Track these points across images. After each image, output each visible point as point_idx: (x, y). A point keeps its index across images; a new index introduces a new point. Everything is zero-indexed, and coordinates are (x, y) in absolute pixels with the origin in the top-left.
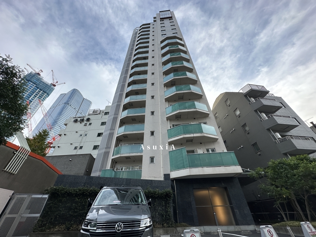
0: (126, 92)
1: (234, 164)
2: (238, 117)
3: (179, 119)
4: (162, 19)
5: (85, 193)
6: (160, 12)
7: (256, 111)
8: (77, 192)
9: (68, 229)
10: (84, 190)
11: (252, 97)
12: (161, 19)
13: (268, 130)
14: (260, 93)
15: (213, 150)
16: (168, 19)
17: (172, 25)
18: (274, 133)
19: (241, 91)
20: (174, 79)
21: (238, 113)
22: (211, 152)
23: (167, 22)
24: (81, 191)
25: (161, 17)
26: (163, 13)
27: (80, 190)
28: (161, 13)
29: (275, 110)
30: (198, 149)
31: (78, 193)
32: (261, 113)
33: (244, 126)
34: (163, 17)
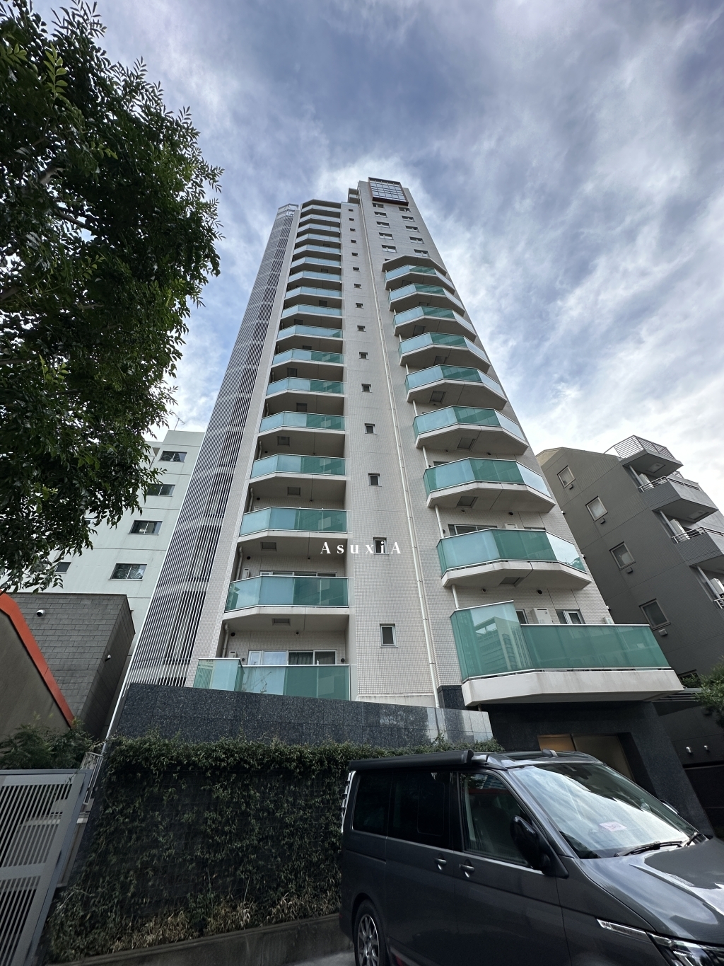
0: (264, 398)
1: (655, 664)
2: (598, 524)
3: (466, 509)
4: (378, 201)
5: (246, 762)
6: (371, 179)
7: (657, 512)
8: (217, 759)
9: (201, 927)
10: (241, 751)
11: (644, 474)
12: (374, 199)
13: (694, 568)
14: (662, 465)
15: (576, 616)
16: (396, 207)
17: (410, 228)
18: (709, 580)
19: (613, 452)
20: (445, 384)
21: (599, 510)
22: (570, 623)
23: (392, 213)
24: (232, 756)
25: (376, 194)
26: (379, 185)
27: (230, 753)
28: (373, 184)
31: (224, 764)
32: (670, 520)
33: (618, 549)
34: (382, 196)
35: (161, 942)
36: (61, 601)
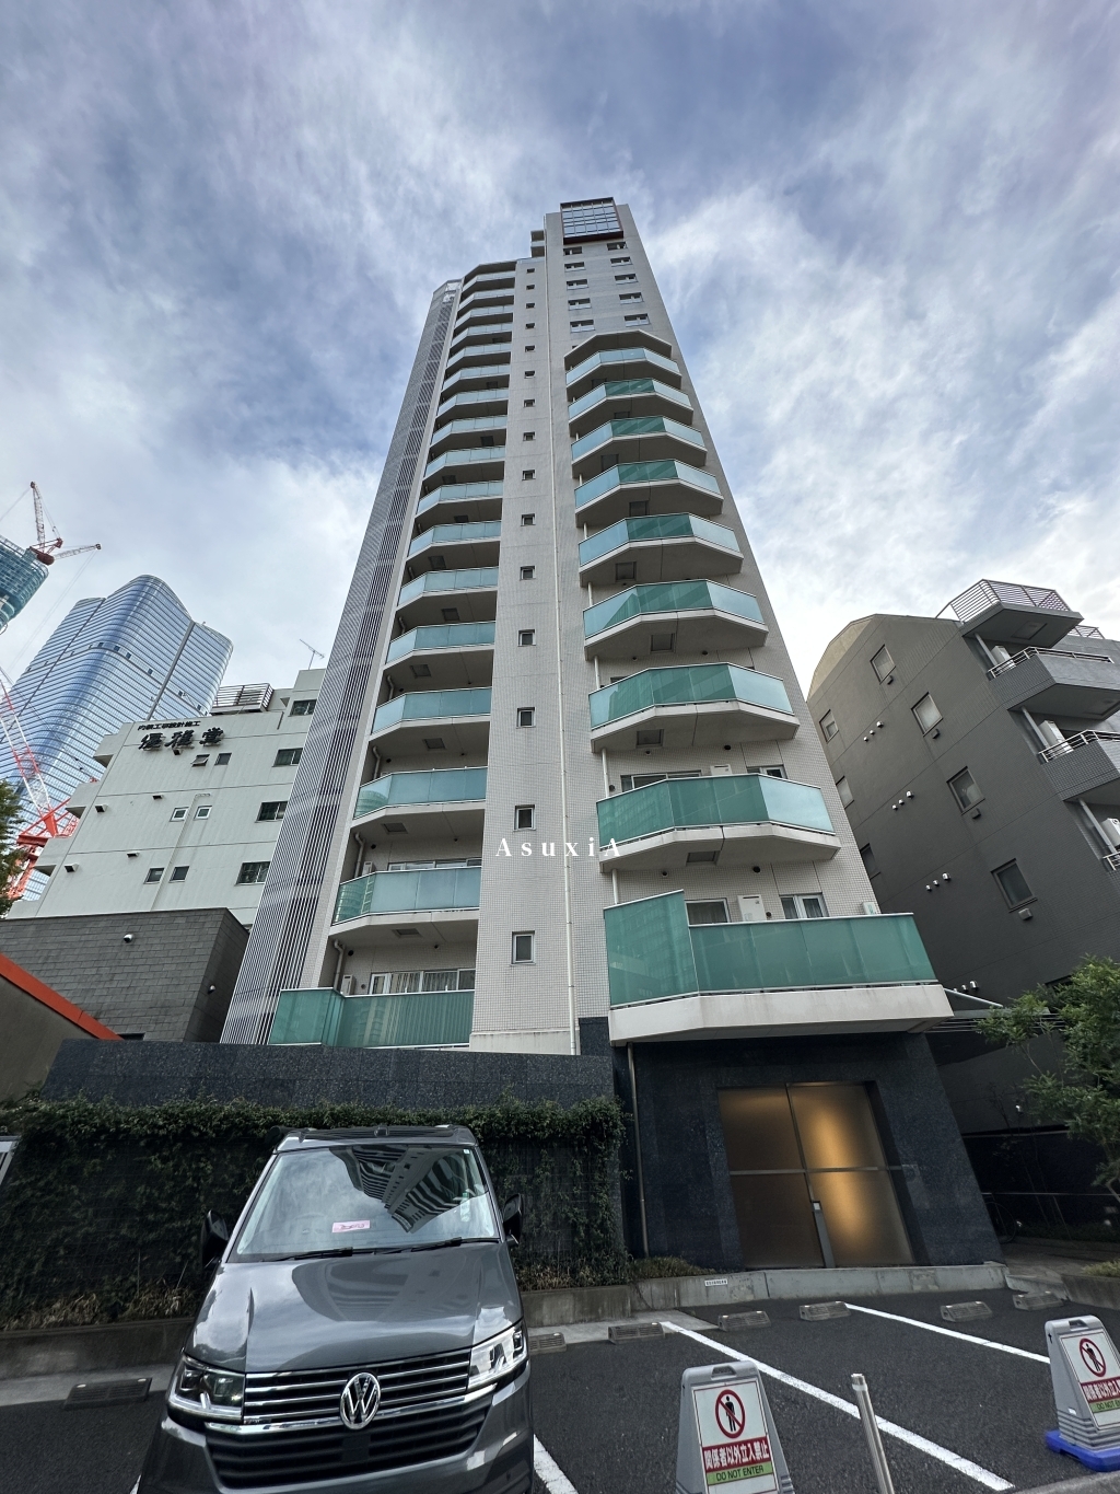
0: (395, 609)
1: (915, 978)
2: (929, 738)
3: (653, 748)
4: (573, 244)
6: (563, 205)
7: (1016, 712)
8: (155, 1126)
9: (114, 1313)
10: (190, 1115)
11: (1001, 644)
12: (567, 241)
13: (1073, 803)
14: (1039, 626)
15: (813, 904)
16: (603, 246)
17: (623, 277)
18: (1100, 821)
19: (949, 614)
20: (630, 549)
21: (931, 715)
22: (802, 915)
23: (595, 256)
24: (176, 1122)
25: (571, 232)
26: (578, 212)
27: (171, 1118)
28: (569, 213)
29: (1105, 707)
30: (740, 898)
31: (162, 1132)
32: (1038, 722)
34: (580, 231)
35: (62, 1324)
36: (152, 922)
